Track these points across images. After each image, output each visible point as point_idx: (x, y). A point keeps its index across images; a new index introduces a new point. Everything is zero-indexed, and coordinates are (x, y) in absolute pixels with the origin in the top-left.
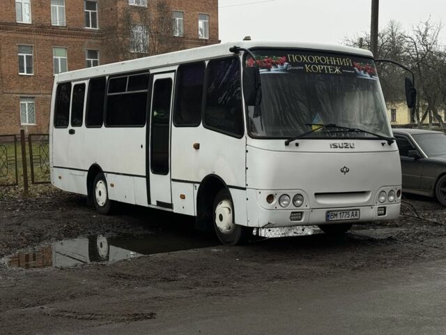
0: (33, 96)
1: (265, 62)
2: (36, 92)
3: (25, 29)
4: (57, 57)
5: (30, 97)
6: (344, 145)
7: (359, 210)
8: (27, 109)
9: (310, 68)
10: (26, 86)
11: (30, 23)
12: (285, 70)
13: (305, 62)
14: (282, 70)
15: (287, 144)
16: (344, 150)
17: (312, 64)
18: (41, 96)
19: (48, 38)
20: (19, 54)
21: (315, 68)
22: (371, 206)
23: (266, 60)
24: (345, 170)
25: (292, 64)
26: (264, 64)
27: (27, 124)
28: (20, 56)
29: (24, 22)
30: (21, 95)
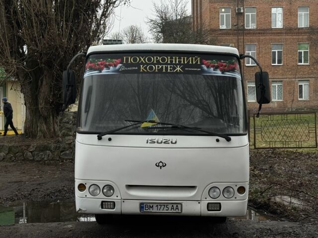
0: (281, 80)
1: (98, 65)
2: (284, 77)
3: (278, 32)
4: (300, 51)
5: (279, 81)
6: (164, 141)
7: (181, 204)
8: (277, 90)
9: (146, 68)
10: (276, 73)
11: (282, 27)
12: (118, 71)
13: (142, 63)
14: (113, 71)
15: (100, 138)
16: (163, 145)
17: (148, 64)
18: (287, 79)
19: (295, 37)
20: (273, 51)
21: (151, 68)
22: (199, 202)
23: (99, 63)
24: (161, 165)
25: (127, 65)
26: (97, 67)
27: (277, 100)
28: (273, 52)
29: (277, 27)
30: (273, 80)
